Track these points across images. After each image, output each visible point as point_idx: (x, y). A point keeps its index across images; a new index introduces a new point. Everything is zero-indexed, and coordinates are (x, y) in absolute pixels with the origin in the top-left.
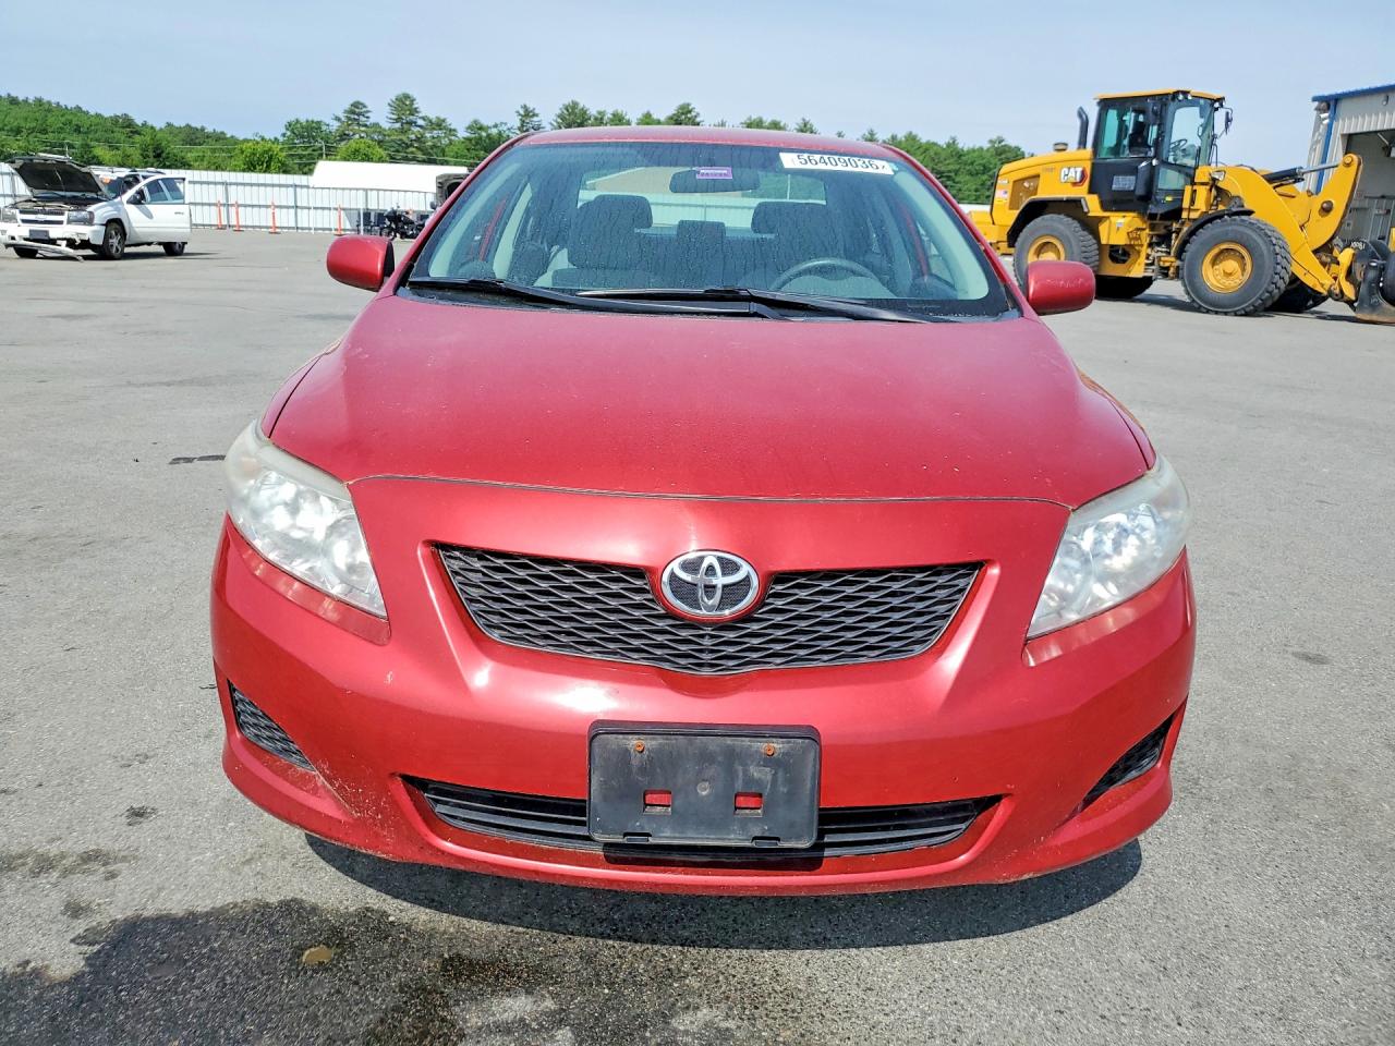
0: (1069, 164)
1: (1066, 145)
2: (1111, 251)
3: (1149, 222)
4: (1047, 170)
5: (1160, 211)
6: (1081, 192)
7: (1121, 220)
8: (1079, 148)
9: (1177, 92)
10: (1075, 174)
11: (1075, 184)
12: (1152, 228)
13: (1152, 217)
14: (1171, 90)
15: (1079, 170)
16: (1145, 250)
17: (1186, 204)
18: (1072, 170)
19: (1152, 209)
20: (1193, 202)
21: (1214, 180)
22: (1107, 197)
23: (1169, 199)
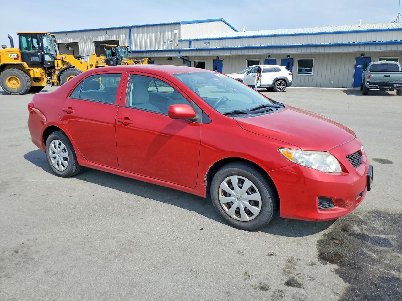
0: (12, 53)
1: (6, 46)
2: (34, 79)
3: (44, 70)
4: (3, 54)
5: (47, 67)
6: (19, 61)
7: (37, 70)
8: (11, 48)
9: (44, 33)
10: (14, 56)
11: (15, 59)
12: (45, 72)
13: (45, 69)
14: (43, 32)
15: (16, 55)
16: (45, 78)
17: (56, 65)
18: (13, 54)
19: (45, 66)
20: (58, 64)
21: (63, 58)
22: (30, 63)
23: (49, 63)
